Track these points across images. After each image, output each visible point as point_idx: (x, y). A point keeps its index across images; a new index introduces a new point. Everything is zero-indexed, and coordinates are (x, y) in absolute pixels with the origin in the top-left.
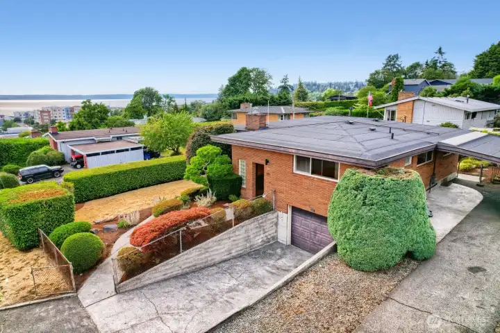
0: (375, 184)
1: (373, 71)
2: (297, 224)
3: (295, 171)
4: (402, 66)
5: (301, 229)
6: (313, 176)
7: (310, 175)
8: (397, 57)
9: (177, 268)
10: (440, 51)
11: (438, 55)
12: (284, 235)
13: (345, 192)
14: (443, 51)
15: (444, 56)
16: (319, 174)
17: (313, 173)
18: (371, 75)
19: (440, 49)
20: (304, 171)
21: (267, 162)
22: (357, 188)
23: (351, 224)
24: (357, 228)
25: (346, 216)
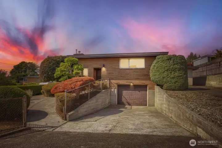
3: (120, 68)
7: (129, 68)
13: (163, 62)
21: (104, 66)
24: (174, 73)
25: (168, 70)
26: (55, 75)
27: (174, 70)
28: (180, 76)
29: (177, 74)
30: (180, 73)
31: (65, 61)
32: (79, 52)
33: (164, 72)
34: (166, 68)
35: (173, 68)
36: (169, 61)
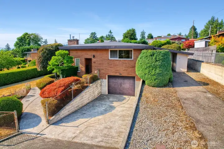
0: (159, 52)
1: (86, 39)
2: (111, 83)
3: (110, 59)
4: (97, 37)
5: (113, 85)
6: (119, 59)
7: (118, 59)
8: (95, 33)
9: (73, 108)
10: (110, 32)
11: (110, 33)
12: (105, 90)
13: (146, 58)
14: (112, 32)
15: (112, 34)
16: (122, 58)
17: (119, 58)
18: (85, 40)
19: (110, 31)
20: (114, 58)
21: (94, 56)
22: (151, 56)
23: (152, 69)
24: (155, 70)
25: (149, 67)
26: (48, 68)
27: (155, 67)
28: (160, 74)
29: (158, 71)
30: (161, 70)
31: (56, 54)
32: (73, 37)
33: (146, 69)
34: (148, 64)
35: (154, 65)
36: (152, 57)
